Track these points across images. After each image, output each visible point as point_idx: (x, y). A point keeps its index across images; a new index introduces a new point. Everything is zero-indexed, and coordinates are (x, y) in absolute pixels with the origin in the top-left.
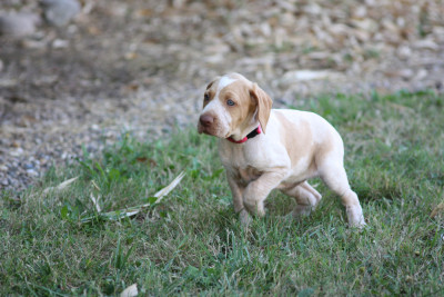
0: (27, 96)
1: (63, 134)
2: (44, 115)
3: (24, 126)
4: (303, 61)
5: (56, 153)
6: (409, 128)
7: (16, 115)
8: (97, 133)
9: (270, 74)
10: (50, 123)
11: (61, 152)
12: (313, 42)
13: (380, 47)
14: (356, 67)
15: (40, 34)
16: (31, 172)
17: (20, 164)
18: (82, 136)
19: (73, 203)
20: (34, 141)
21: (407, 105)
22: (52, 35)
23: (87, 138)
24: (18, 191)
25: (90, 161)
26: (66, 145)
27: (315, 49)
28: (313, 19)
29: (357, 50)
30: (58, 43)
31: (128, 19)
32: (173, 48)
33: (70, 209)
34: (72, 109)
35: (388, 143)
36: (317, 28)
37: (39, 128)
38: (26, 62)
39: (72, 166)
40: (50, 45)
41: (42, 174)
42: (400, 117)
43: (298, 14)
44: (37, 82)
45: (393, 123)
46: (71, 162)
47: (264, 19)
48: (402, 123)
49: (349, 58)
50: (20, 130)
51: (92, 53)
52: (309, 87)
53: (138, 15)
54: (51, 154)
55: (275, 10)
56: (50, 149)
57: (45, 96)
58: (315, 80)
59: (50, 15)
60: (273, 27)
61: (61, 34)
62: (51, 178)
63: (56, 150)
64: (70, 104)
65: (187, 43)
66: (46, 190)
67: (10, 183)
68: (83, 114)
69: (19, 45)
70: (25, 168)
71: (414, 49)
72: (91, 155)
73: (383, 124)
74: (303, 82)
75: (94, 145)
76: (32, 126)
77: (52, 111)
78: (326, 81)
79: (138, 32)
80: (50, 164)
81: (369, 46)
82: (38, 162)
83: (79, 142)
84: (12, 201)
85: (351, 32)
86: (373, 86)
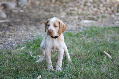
0: (13, 25)
1: (22, 35)
2: (17, 30)
3: (12, 32)
4: (86, 18)
5: (20, 40)
6: (114, 36)
7: (10, 29)
8: (31, 35)
9: (77, 21)
10: (19, 32)
11: (22, 40)
12: (88, 13)
13: (106, 15)
14: (100, 20)
15: (16, 8)
16: (14, 45)
17: (11, 42)
18: (27, 36)
19: (25, 53)
20: (14, 37)
21: (113, 30)
22: (19, 9)
23: (28, 36)
24: (10, 49)
25: (29, 42)
26: (23, 38)
27: (89, 15)
28: (89, 7)
29: (100, 15)
30: (21, 11)
31: (40, 5)
32: (52, 13)
33: (24, 55)
34: (25, 28)
35: (108, 40)
36: (90, 9)
37: (16, 33)
38: (13, 15)
39: (24, 43)
40: (19, 11)
41: (17, 45)
42: (111, 33)
43: (85, 5)
44: (16, 21)
45: (110, 35)
46: (24, 42)
47: (76, 6)
48: (112, 35)
49: (98, 17)
50: (11, 34)
51: (30, 14)
52: (87, 25)
53: (42, 4)
54: (19, 40)
55: (79, 4)
56: (19, 39)
57: (17, 25)
58: (89, 23)
59: (19, 3)
60: (78, 8)
61: (22, 9)
62: (19, 46)
63: (20, 39)
64: (24, 27)
65: (55, 12)
66: (18, 50)
67: (8, 47)
68: (27, 30)
69: (11, 11)
70: (12, 43)
71: (115, 16)
72: (30, 41)
73: (107, 35)
74: (86, 23)
75: (30, 38)
76: (14, 32)
77: (19, 29)
78: (92, 23)
79: (42, 8)
80: (18, 43)
81: (103, 14)
82: (15, 42)
83: (26, 37)
84: (9, 52)
85: (99, 10)
86: (104, 25)
